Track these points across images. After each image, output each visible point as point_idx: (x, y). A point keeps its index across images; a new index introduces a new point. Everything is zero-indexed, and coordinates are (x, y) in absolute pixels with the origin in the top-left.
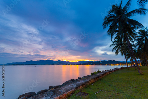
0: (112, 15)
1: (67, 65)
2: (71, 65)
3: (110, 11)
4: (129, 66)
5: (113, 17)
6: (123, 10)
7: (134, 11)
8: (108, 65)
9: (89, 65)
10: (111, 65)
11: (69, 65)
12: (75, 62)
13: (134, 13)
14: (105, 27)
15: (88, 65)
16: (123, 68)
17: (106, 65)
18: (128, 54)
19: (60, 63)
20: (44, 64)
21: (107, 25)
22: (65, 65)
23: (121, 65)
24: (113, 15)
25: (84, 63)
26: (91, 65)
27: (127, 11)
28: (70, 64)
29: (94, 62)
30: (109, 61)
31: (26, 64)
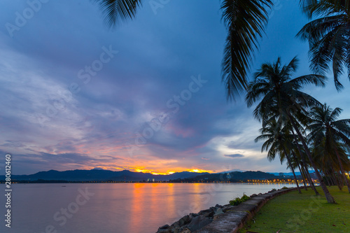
0: (262, 81)
1: (144, 182)
2: (155, 182)
3: (257, 73)
4: (300, 186)
5: (264, 84)
6: (281, 73)
7: (304, 77)
8: (245, 182)
9: (201, 182)
10: (251, 182)
11: (149, 182)
12: (165, 174)
13: (304, 81)
14: (249, 104)
15: (197, 182)
16: (286, 191)
17: (241, 182)
18: (294, 157)
19: (127, 177)
20: (87, 180)
21: (254, 101)
22: (141, 182)
23: (277, 182)
24: (265, 81)
25: (186, 178)
26: (205, 182)
27: (290, 76)
28: (153, 180)
29: (212, 174)
30: (248, 172)
31: (37, 179)
